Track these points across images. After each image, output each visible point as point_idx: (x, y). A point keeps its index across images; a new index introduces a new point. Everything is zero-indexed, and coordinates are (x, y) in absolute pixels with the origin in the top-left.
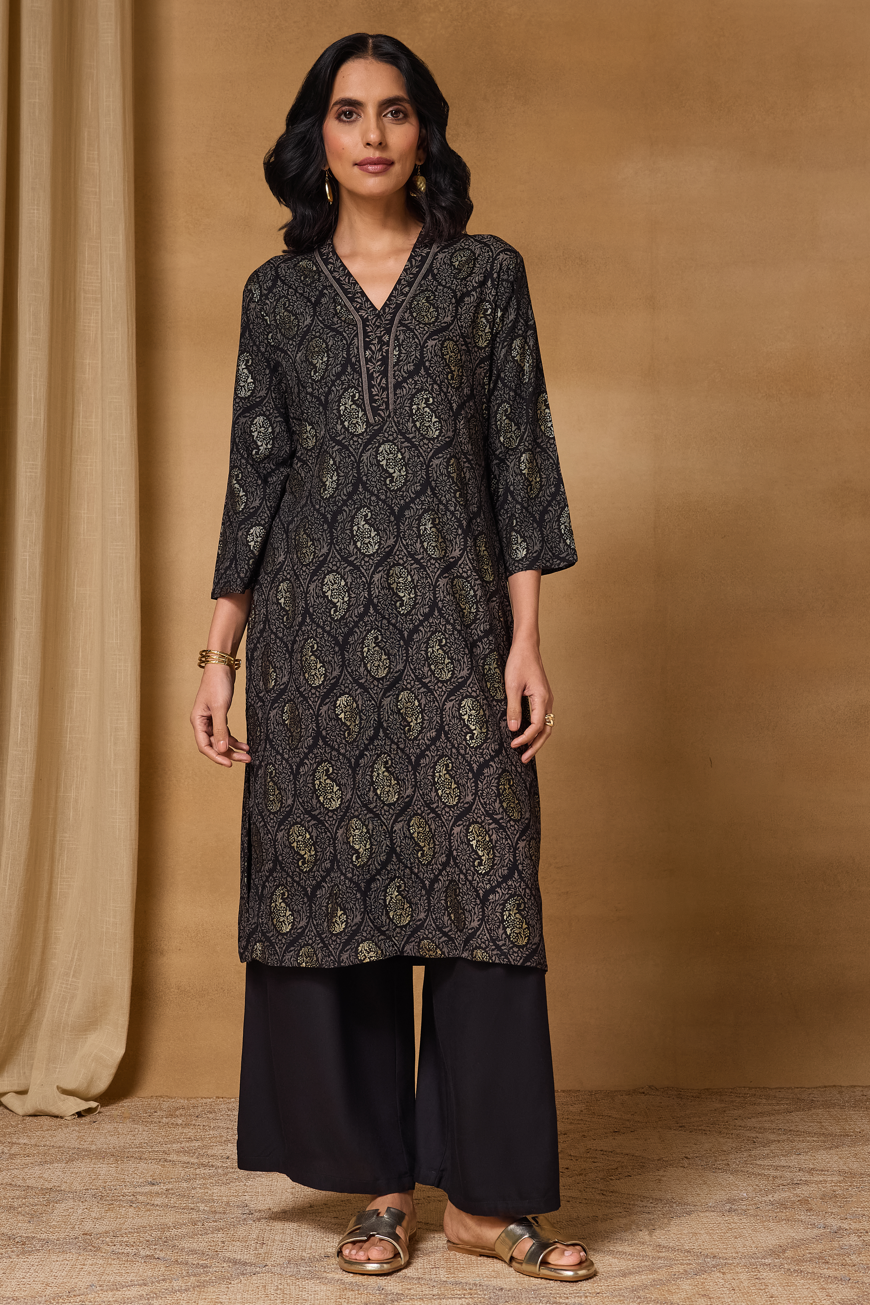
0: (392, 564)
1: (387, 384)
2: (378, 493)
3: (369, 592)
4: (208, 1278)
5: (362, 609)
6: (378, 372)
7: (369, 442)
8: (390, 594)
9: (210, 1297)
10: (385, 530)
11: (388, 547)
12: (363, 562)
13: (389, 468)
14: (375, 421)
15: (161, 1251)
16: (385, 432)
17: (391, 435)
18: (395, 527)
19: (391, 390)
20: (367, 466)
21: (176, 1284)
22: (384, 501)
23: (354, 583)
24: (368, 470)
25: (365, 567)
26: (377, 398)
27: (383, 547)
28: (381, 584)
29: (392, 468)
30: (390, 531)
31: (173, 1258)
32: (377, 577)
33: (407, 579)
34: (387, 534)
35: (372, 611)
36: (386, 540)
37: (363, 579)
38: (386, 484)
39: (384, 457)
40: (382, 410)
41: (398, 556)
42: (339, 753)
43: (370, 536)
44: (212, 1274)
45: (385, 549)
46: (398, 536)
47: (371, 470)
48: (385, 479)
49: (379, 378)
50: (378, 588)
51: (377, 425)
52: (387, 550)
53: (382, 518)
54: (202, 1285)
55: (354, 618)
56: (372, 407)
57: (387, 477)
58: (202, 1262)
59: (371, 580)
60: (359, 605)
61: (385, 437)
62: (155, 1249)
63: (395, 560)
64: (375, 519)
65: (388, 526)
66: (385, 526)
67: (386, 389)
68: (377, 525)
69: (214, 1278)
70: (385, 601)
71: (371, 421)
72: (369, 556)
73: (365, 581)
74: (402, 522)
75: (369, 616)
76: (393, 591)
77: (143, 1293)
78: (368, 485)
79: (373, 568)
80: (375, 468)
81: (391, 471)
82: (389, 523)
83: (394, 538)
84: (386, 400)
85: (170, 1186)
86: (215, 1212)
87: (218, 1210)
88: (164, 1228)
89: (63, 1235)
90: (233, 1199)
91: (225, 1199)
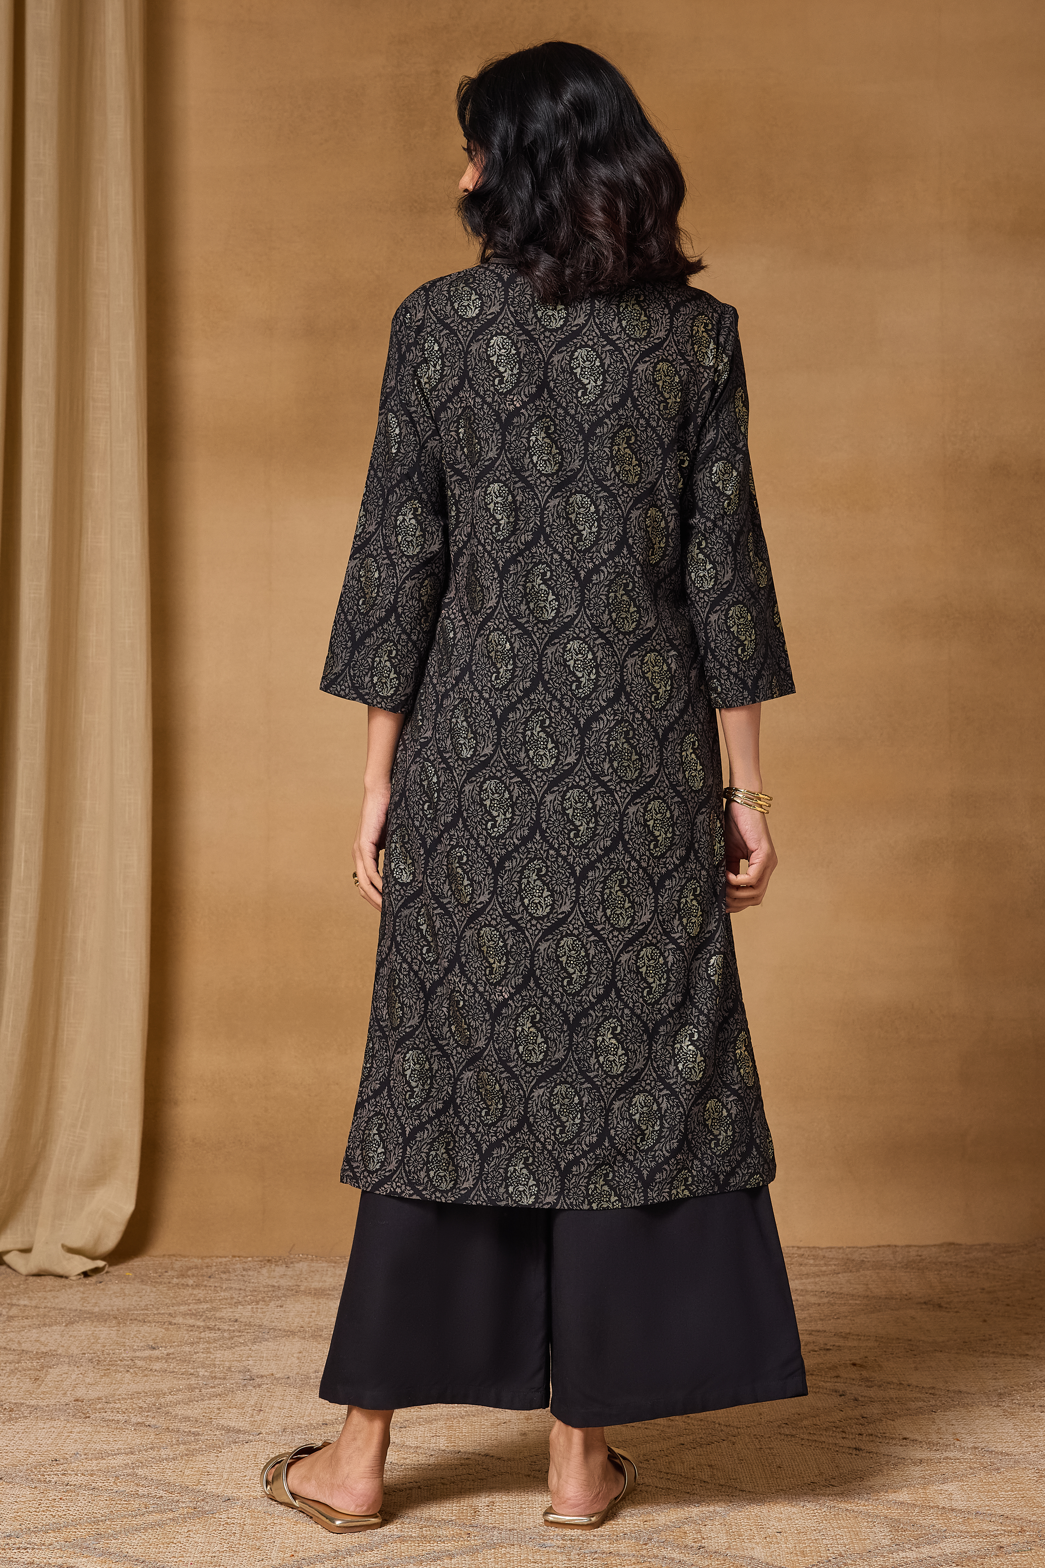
4: (198, 1447)
15: (153, 1418)
21: (164, 1453)
31: (164, 1425)
44: (203, 1442)
58: (194, 1430)
62: (147, 1416)
69: (204, 1447)
85: (172, 1350)
86: (215, 1377)
87: (218, 1375)
88: (159, 1394)
89: (53, 1402)
90: (235, 1363)
91: (227, 1364)
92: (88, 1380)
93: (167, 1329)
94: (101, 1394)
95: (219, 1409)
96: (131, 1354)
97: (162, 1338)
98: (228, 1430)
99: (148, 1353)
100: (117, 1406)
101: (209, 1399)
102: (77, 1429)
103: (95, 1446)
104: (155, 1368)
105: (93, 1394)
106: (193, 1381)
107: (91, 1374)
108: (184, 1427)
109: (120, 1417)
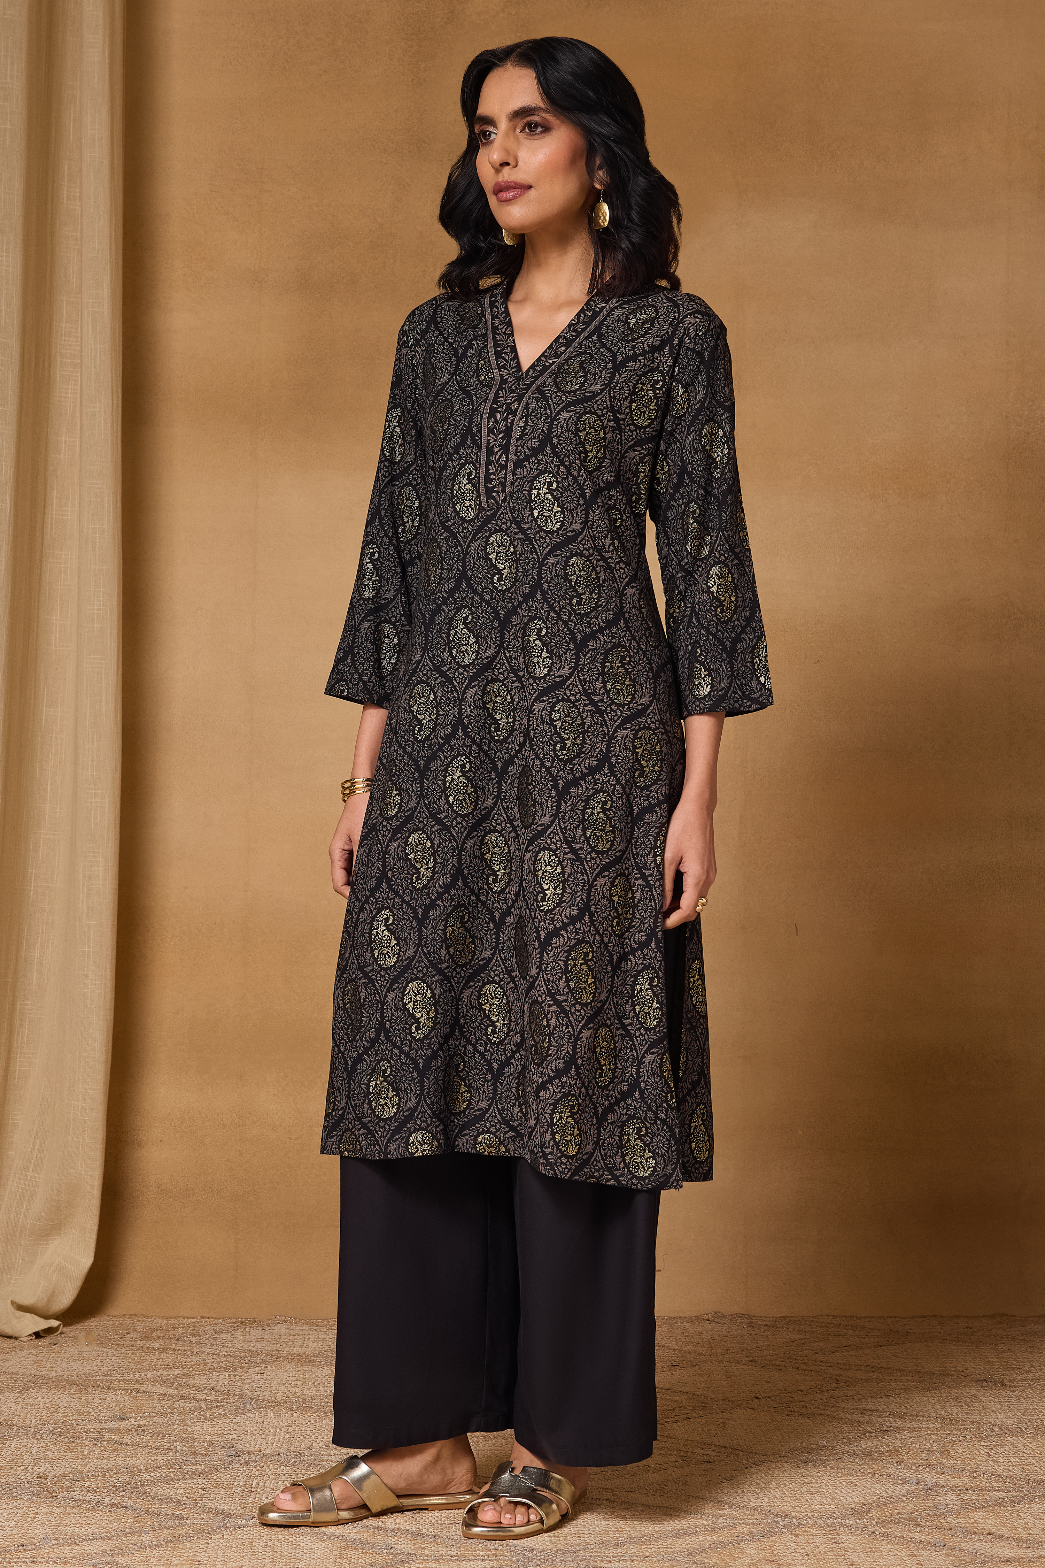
0: (490, 678)
1: (506, 462)
2: (483, 592)
3: (460, 710)
4: (184, 1532)
5: (450, 730)
6: (499, 446)
7: (479, 530)
8: (485, 715)
9: (185, 1555)
10: (485, 637)
11: (486, 658)
12: (457, 674)
13: (499, 563)
14: (488, 505)
15: (130, 1498)
16: (498, 519)
17: (504, 523)
18: (498, 634)
19: (510, 469)
20: (473, 559)
21: (146, 1539)
22: (488, 603)
23: (444, 698)
24: (475, 563)
25: (458, 680)
26: (492, 477)
27: (481, 657)
28: (474, 702)
29: (502, 564)
30: (491, 639)
31: (143, 1507)
32: (470, 692)
33: (506, 700)
34: (487, 643)
35: (460, 733)
36: (486, 650)
37: (455, 694)
38: (492, 583)
39: (494, 549)
40: (497, 492)
41: (498, 669)
42: (403, 901)
43: (468, 643)
44: (189, 1527)
45: (483, 660)
46: (500, 646)
47: (478, 563)
48: (493, 576)
49: (499, 453)
50: (470, 706)
51: (490, 510)
52: (485, 661)
53: (484, 622)
54: (176, 1540)
55: (440, 739)
56: (486, 488)
57: (495, 574)
58: (178, 1512)
59: (463, 696)
60: (447, 725)
61: (497, 525)
62: (123, 1496)
63: (494, 674)
64: (475, 623)
65: (490, 633)
66: (486, 633)
67: (504, 467)
68: (477, 630)
69: (191, 1532)
70: (478, 722)
71: (484, 504)
72: (464, 667)
73: (456, 696)
74: (507, 630)
75: (457, 739)
76: (488, 711)
77: (107, 1548)
78: (472, 582)
79: (467, 681)
80: (482, 562)
81: (501, 567)
82: (491, 629)
83: (495, 648)
84: (503, 480)
85: (143, 1422)
86: (195, 1453)
87: (199, 1450)
88: (134, 1471)
89: (12, 1478)
90: (217, 1438)
91: (207, 1438)
92: (50, 1454)
93: (135, 1398)
94: (67, 1470)
95: (204, 1489)
96: (97, 1425)
97: (131, 1407)
98: (217, 1513)
99: (116, 1424)
100: (87, 1484)
101: (191, 1478)
102: (44, 1510)
103: (65, 1530)
104: (125, 1441)
105: (58, 1470)
106: (171, 1457)
107: (54, 1448)
108: (166, 1509)
109: (91, 1496)
